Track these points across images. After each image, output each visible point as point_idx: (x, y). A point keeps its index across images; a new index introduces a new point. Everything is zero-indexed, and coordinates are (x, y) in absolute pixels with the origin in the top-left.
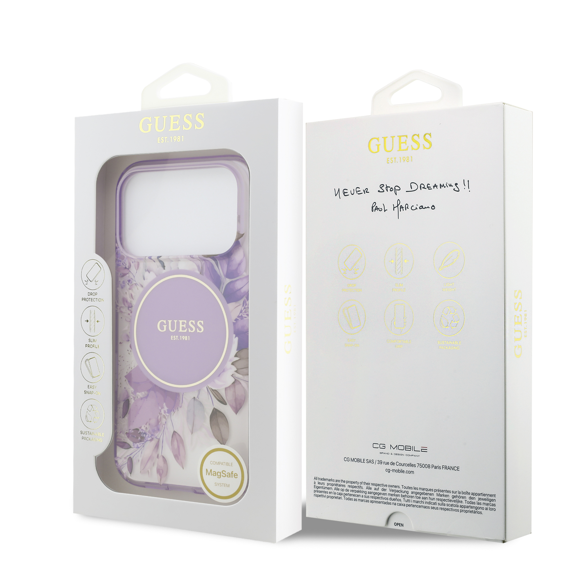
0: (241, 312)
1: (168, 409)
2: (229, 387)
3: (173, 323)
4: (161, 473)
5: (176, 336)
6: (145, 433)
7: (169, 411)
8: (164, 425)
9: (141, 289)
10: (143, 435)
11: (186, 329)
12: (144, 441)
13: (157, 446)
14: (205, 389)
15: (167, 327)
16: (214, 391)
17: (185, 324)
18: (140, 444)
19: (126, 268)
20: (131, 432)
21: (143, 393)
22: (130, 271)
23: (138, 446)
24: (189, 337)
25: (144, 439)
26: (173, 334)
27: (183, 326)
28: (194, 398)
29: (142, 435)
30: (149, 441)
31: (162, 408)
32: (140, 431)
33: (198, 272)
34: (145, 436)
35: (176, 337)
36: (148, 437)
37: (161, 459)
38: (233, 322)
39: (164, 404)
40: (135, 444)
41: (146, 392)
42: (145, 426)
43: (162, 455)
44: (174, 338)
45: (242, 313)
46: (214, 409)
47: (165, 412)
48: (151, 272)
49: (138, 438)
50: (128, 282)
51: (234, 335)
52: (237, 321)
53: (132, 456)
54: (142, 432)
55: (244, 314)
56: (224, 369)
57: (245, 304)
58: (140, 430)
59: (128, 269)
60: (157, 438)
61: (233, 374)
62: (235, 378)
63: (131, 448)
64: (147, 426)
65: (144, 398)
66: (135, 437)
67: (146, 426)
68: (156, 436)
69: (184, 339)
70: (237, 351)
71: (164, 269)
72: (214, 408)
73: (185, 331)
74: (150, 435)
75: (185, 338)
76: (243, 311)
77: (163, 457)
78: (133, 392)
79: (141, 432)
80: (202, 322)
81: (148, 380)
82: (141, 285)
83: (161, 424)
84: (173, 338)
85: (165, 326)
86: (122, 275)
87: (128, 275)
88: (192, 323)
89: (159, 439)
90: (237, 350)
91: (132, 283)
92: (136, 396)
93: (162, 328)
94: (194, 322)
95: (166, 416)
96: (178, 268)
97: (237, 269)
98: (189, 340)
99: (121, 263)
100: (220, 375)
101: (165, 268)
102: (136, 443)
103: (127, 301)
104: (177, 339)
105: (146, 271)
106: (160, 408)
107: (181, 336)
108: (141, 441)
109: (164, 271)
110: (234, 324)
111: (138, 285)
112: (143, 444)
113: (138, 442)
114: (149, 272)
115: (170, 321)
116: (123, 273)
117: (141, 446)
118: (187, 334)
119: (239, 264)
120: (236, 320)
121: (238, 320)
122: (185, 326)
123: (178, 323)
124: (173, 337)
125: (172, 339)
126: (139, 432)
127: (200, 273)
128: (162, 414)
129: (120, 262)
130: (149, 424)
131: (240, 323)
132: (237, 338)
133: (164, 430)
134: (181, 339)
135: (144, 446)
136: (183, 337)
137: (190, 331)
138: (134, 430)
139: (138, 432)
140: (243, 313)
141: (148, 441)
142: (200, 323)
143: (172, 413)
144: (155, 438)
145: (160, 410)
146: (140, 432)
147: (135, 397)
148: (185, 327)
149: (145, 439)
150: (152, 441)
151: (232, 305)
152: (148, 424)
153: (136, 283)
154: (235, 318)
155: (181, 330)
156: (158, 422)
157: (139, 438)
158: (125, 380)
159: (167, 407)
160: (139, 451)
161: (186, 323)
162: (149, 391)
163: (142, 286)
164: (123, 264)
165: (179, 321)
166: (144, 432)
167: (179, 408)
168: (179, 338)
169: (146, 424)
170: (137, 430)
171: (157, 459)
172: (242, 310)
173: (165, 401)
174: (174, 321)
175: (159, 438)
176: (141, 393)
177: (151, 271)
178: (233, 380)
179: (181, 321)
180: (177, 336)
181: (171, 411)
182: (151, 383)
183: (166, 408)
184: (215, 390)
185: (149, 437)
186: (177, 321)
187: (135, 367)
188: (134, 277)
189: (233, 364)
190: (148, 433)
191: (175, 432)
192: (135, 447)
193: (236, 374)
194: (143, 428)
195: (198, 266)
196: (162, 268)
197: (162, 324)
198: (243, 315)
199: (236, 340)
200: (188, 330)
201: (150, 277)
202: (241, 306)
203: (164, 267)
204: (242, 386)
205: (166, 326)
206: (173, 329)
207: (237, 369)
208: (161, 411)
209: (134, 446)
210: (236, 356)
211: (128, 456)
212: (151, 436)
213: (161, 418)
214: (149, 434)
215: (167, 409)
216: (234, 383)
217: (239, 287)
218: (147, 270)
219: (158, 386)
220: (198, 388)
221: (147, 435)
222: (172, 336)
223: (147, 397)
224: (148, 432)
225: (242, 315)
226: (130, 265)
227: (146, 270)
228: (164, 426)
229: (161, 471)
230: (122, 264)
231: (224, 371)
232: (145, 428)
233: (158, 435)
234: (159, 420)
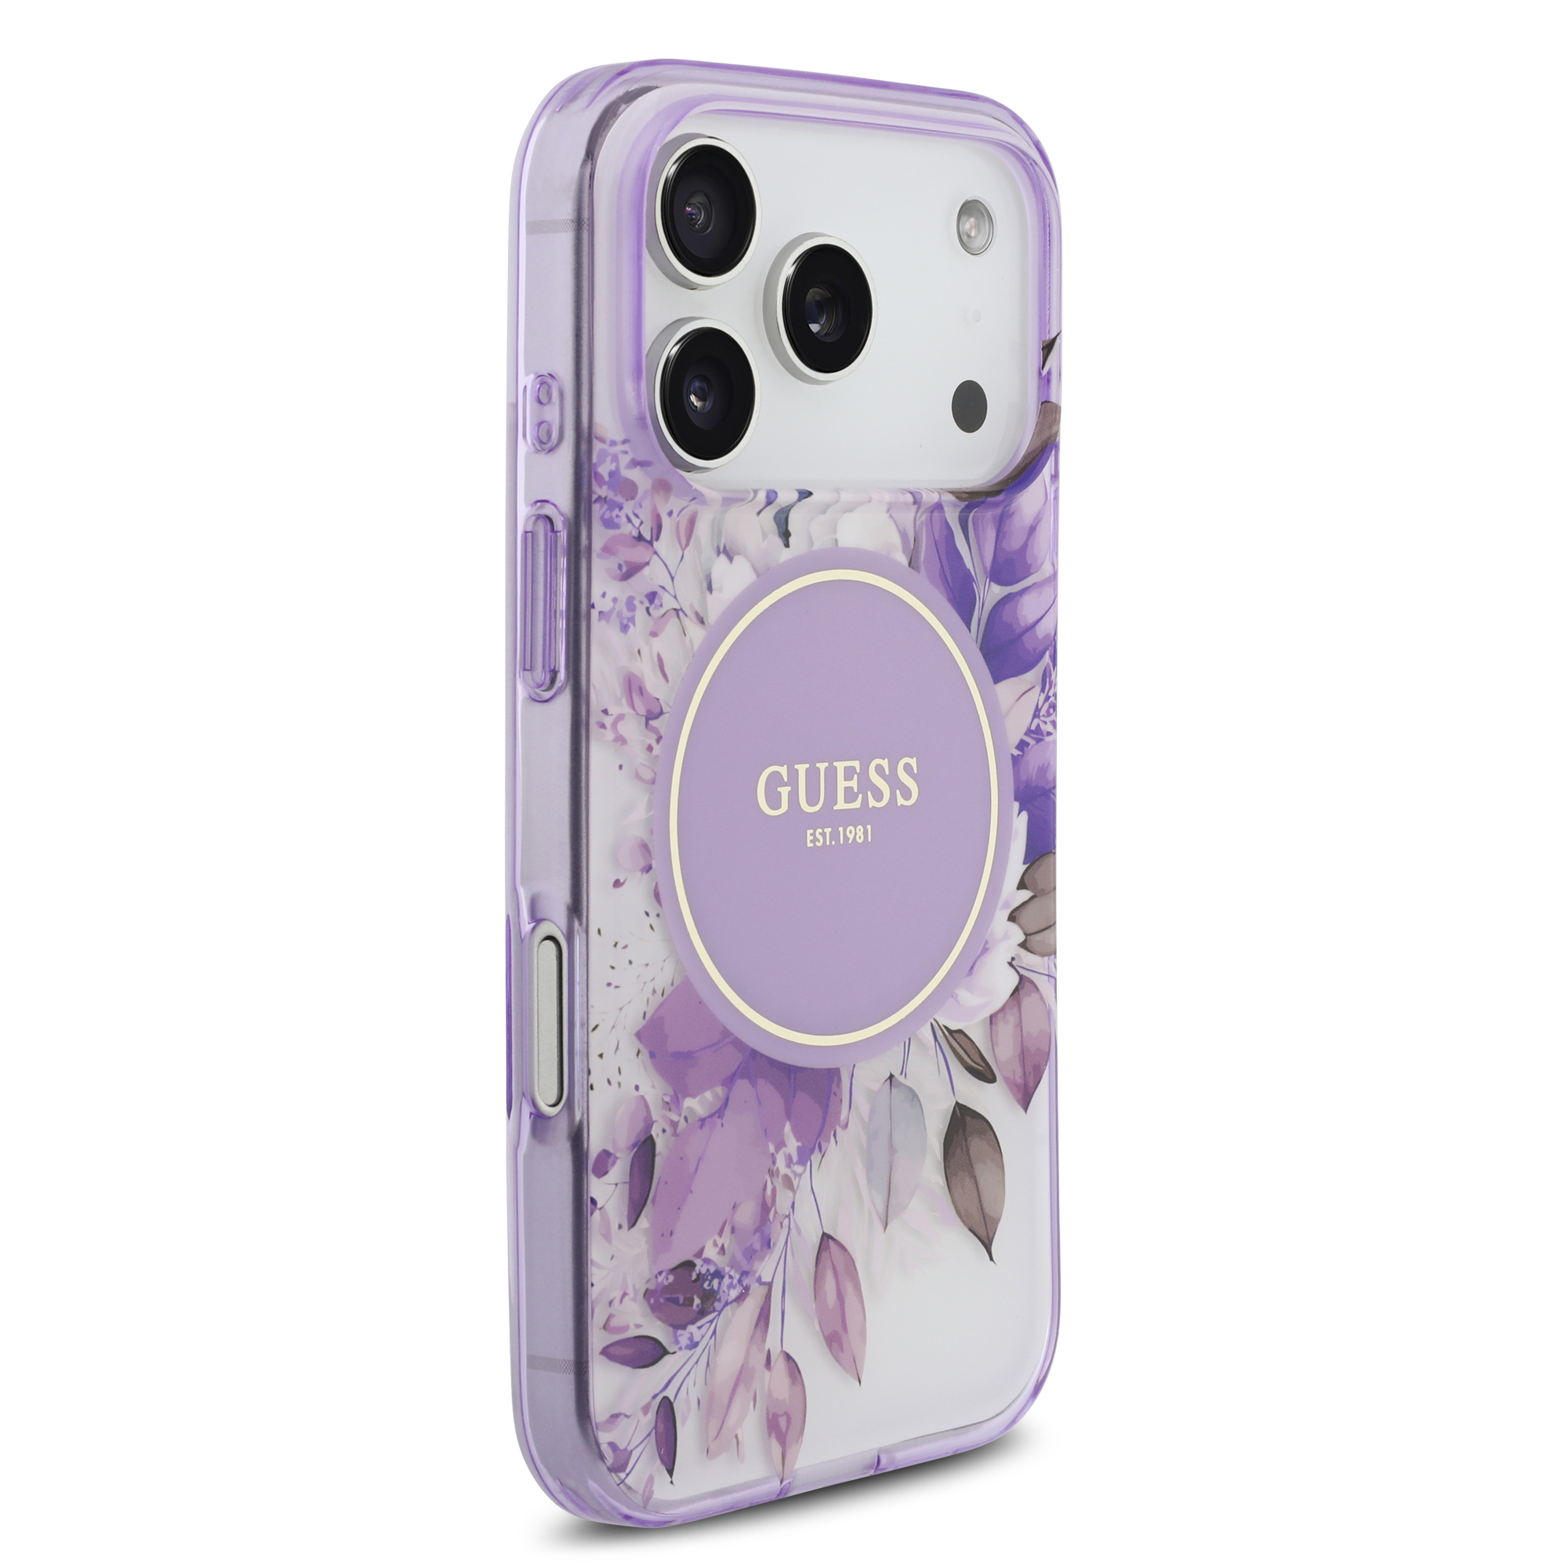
0: (1036, 714)
1: (800, 1144)
2: (1002, 1009)
3: (812, 774)
4: (784, 1429)
5: (826, 830)
6: (718, 1274)
7: (804, 1156)
8: (788, 1216)
9: (696, 634)
10: (711, 1281)
11: (861, 796)
12: (714, 1311)
13: (763, 1317)
14: (926, 1033)
15: (793, 796)
16: (956, 1035)
17: (856, 776)
18: (699, 1328)
19: (640, 538)
20: (666, 1283)
21: (708, 1095)
22: (656, 553)
23: (691, 1339)
24: (869, 827)
25: (712, 1304)
26: (815, 821)
27: (849, 784)
28: (891, 1077)
29: (706, 1285)
30: (735, 1304)
31: (780, 1145)
32: (697, 1269)
33: (903, 560)
34: (720, 1283)
35: (823, 834)
36: (731, 1286)
37: (779, 1365)
38: (1012, 755)
39: (788, 1127)
40: (680, 1332)
41: (719, 1090)
42: (717, 1237)
43: (782, 1351)
44: (816, 838)
45: (1039, 717)
46: (957, 1108)
47: (789, 1159)
48: (737, 559)
49: (693, 1300)
50: (647, 604)
51: (1016, 805)
52: (1025, 748)
53: (670, 1393)
54: (708, 1270)
55: (1045, 723)
56: (987, 942)
57: (1047, 681)
58: (698, 1262)
59: (650, 543)
60: (763, 1280)
61: (1013, 959)
62: (1019, 969)
63: (667, 1358)
64: (726, 1240)
65: (711, 1116)
66: (681, 1302)
67: (720, 1242)
68: (757, 1275)
69: (851, 837)
70: (1026, 866)
71: (787, 545)
72: (957, 1103)
73: (857, 804)
74: (737, 1276)
75: (857, 834)
76: (1043, 712)
77: (788, 1358)
78: (667, 1099)
79: (704, 1271)
80: (913, 762)
81: (726, 1033)
82: (697, 614)
83: (774, 1216)
84: (815, 840)
85: (784, 791)
86: (624, 569)
87: (646, 571)
88: (879, 769)
89: (770, 1285)
90: (1024, 863)
91: (661, 605)
92: (680, 1115)
93: (774, 802)
94: (885, 763)
95: (792, 1176)
96: (836, 541)
97: (1025, 547)
98: (870, 840)
99: (622, 514)
100: (972, 967)
101: (791, 540)
102: (684, 1327)
103: (641, 691)
104: (828, 844)
105: (719, 553)
106: (772, 1148)
107: (841, 829)
108: (702, 1313)
109: (786, 555)
110: (1016, 760)
111: (686, 615)
112: (711, 1322)
113: (693, 1322)
114: (731, 559)
115: (802, 769)
116: (627, 563)
117: (703, 1337)
118: (861, 816)
119: (1033, 529)
120: (1022, 745)
121: (1027, 744)
122: (854, 784)
123: (831, 773)
124: (813, 834)
125: (811, 841)
126: (694, 1277)
127: (910, 565)
128: (778, 1170)
129: (616, 511)
130: (733, 1230)
131: (1033, 758)
132: (1024, 815)
133: (786, 1242)
134: (842, 842)
135: (714, 1332)
136: (851, 832)
137: (872, 803)
138: (672, 1271)
139: (691, 1276)
140: (1042, 718)
141: (731, 1302)
142: (908, 768)
143: (816, 1157)
144: (757, 1285)
145: (773, 1154)
146: (699, 1275)
147: (675, 1118)
148: (856, 791)
149: (719, 1300)
150: (743, 1300)
151: (1008, 689)
152: (727, 1229)
153: (679, 608)
154: (1016, 742)
155: (841, 805)
156: (765, 1208)
157: (697, 1301)
158: (639, 1052)
159: (798, 1138)
160: (697, 1362)
161: (858, 771)
162: (729, 1082)
163: (702, 622)
164: (629, 520)
165: (835, 764)
166: (712, 1269)
167: (839, 1130)
168: (835, 835)
169: (721, 1233)
170: (689, 1265)
171: (767, 1373)
172: (1039, 707)
173: (788, 1115)
174: (818, 765)
175: (769, 1280)
176: (698, 1098)
177: (739, 554)
178: (1014, 980)
179: (840, 766)
180: (828, 831)
181: (812, 1151)
182: (738, 1044)
183: (792, 1145)
184: (960, 1031)
185: (734, 1288)
186: (827, 764)
187: (675, 984)
188: (672, 578)
189: (1012, 918)
190: (727, 1269)
191: (825, 1238)
192: (680, 1349)
193: (1023, 952)
194: (711, 1252)
195: (903, 535)
196: (778, 541)
197: (775, 780)
198: (1043, 726)
199: (1020, 823)
200: (865, 801)
201: (733, 578)
202: (1038, 689)
203: (785, 535)
204: (1042, 998)
205: (789, 788)
206: (812, 801)
207: (1026, 935)
208: (774, 1163)
209: (677, 1342)
210: (1022, 885)
211: (655, 1397)
212: (740, 1281)
213: (774, 1190)
214: (732, 1273)
215: (798, 1147)
216: (1016, 990)
217: (1031, 620)
218: (725, 546)
219: (762, 1055)
220: (903, 1035)
221: (726, 1281)
222: (810, 832)
223: (719, 1113)
224: (728, 1266)
225: (1038, 726)
226: (658, 528)
227: (718, 548)
228: (786, 1222)
229: (782, 1421)
230: (624, 519)
231: (985, 950)
232: (717, 1249)
233: (766, 1269)
234: (769, 1202)
